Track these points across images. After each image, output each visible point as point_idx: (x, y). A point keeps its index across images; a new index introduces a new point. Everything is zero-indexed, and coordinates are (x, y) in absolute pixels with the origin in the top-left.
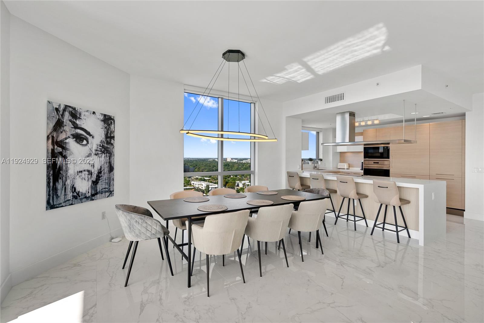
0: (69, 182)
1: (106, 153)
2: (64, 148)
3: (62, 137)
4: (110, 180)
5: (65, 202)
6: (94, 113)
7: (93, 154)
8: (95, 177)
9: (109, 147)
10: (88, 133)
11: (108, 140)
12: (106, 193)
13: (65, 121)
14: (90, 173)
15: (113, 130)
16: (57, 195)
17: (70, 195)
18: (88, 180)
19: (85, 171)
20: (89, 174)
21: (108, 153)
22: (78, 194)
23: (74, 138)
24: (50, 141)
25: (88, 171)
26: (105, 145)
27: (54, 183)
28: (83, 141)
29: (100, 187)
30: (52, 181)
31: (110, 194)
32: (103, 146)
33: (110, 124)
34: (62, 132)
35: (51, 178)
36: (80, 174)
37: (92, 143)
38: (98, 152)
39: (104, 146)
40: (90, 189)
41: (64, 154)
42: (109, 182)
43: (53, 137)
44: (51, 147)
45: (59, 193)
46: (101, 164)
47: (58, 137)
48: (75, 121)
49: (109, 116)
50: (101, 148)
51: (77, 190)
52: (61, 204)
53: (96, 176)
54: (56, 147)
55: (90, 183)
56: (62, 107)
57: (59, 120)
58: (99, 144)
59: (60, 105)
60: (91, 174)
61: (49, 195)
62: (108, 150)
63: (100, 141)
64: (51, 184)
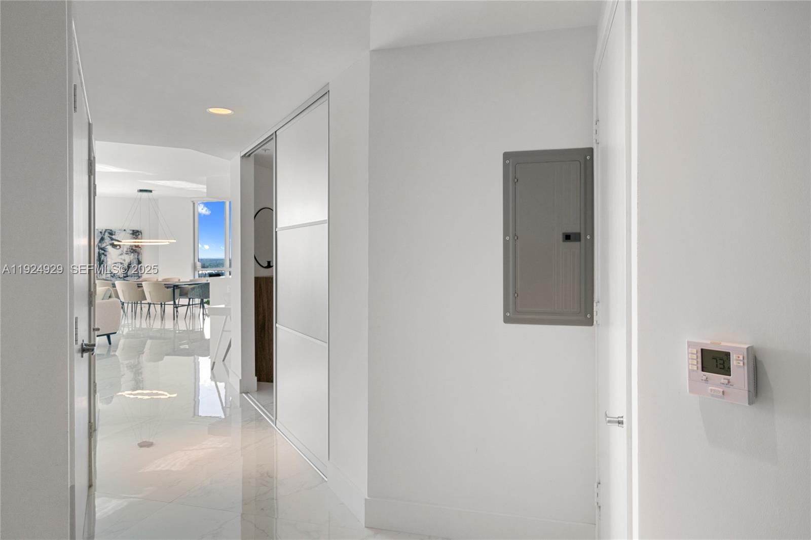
2: (105, 251)
3: (104, 245)
6: (125, 230)
7: (124, 254)
12: (136, 277)
13: (105, 237)
17: (108, 276)
19: (118, 263)
21: (137, 253)
23: (111, 245)
25: (121, 263)
26: (134, 248)
28: (117, 247)
33: (138, 235)
34: (104, 243)
37: (123, 247)
38: (128, 253)
41: (106, 254)
43: (99, 246)
46: (131, 259)
48: (111, 236)
49: (137, 230)
50: (130, 250)
56: (104, 231)
57: (102, 237)
58: (129, 247)
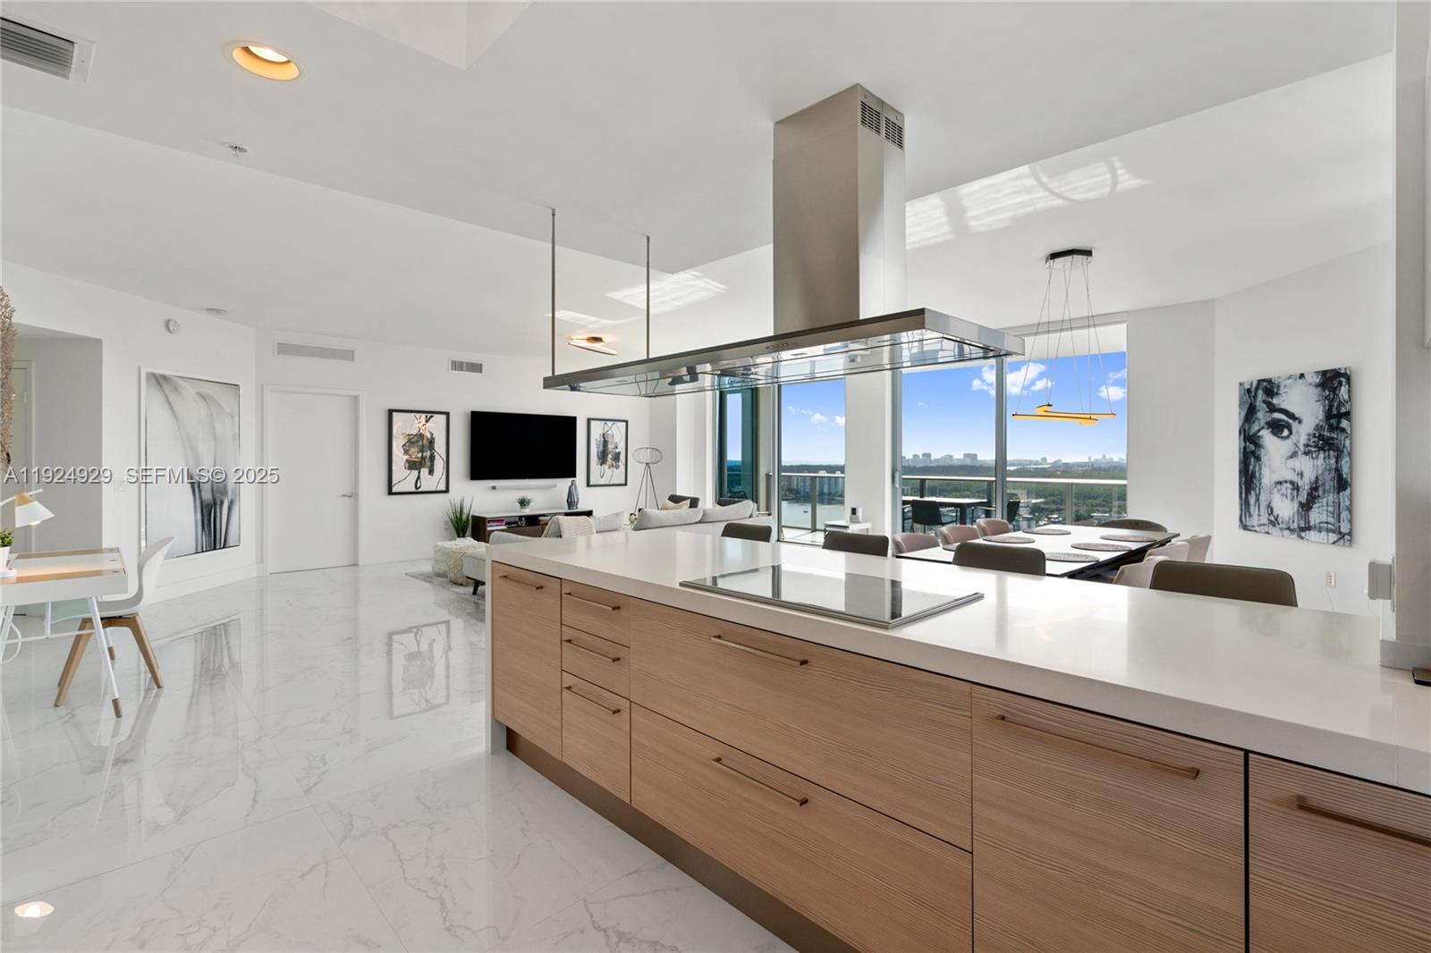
0: (1262, 497)
1: (1329, 450)
2: (1257, 445)
4: (1339, 508)
5: (1259, 526)
7: (1300, 454)
8: (1306, 496)
9: (1336, 436)
10: (1292, 416)
11: (1333, 421)
12: (1331, 534)
13: (1257, 404)
14: (1296, 487)
15: (1346, 397)
16: (1250, 513)
17: (1264, 520)
18: (1292, 499)
19: (1286, 482)
20: (1293, 489)
21: (1334, 450)
22: (1276, 519)
23: (1268, 429)
24: (1242, 436)
25: (1292, 483)
26: (1325, 433)
27: (1246, 495)
28: (1282, 431)
29: (1316, 516)
30: (1244, 491)
31: (1341, 538)
32: (1320, 435)
33: (1336, 388)
34: (1254, 422)
35: (1243, 486)
36: (1279, 486)
37: (1298, 432)
38: (1310, 448)
39: (1323, 436)
40: (1296, 515)
41: (1257, 453)
42: (1336, 512)
43: (1245, 430)
44: (1243, 445)
45: (1252, 510)
46: (1317, 471)
47: (1249, 429)
48: (1270, 400)
49: (1335, 370)
50: (1316, 439)
51: (1275, 513)
52: (1253, 526)
53: (1308, 495)
54: (1248, 444)
55: (1296, 505)
56: (1255, 384)
57: (1251, 404)
58: (1312, 432)
59: (1252, 384)
60: (1298, 490)
61: (1241, 510)
62: (1333, 444)
63: (1313, 425)
64: (1244, 495)
